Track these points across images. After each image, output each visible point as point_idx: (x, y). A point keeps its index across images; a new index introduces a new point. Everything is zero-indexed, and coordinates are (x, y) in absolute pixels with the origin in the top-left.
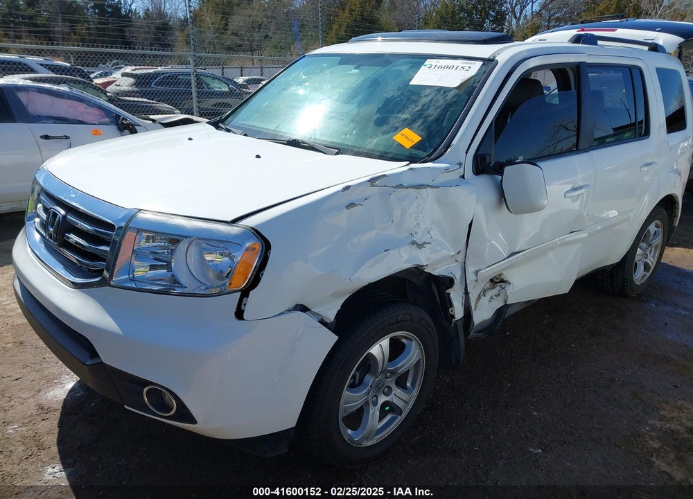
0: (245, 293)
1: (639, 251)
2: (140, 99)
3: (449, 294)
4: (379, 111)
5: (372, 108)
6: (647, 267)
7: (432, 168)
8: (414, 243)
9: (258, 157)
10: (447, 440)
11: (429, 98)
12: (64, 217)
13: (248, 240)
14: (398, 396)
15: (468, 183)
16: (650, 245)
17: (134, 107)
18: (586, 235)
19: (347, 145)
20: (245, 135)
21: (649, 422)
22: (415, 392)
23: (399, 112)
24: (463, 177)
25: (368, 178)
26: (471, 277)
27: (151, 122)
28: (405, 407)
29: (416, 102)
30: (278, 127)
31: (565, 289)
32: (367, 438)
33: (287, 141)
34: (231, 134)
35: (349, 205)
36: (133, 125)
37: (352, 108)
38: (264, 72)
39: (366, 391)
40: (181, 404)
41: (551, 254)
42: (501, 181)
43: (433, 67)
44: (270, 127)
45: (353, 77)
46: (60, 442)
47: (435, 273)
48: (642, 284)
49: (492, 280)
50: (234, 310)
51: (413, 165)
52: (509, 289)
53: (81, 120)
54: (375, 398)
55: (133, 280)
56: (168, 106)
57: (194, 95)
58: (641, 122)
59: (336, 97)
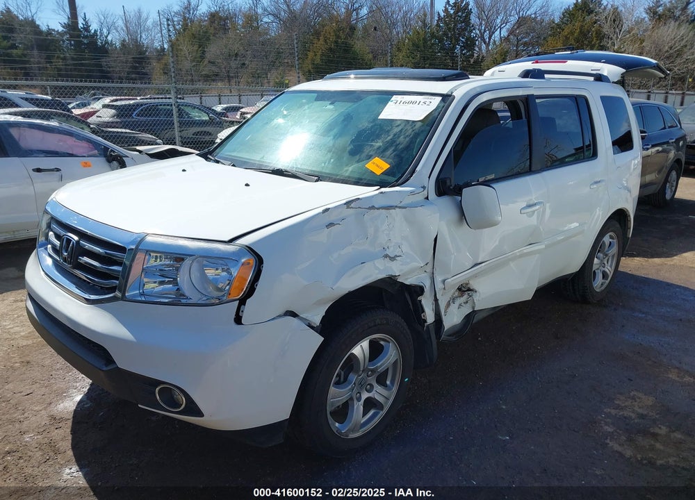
0: (242, 302)
1: (596, 260)
2: (124, 130)
3: (420, 301)
4: (352, 141)
5: (346, 141)
6: (605, 275)
7: (400, 191)
8: (386, 256)
9: (247, 185)
10: (425, 432)
11: (400, 128)
12: (78, 242)
13: (244, 257)
14: (378, 393)
15: (432, 203)
16: (606, 255)
17: (118, 138)
18: (543, 246)
19: (325, 173)
20: (233, 165)
21: (605, 410)
22: (395, 389)
23: (373, 141)
24: (427, 198)
25: (344, 202)
26: (439, 286)
27: (138, 153)
28: (386, 403)
29: (388, 131)
30: (263, 157)
31: (528, 296)
32: (353, 430)
33: (272, 171)
34: (220, 165)
35: (328, 225)
36: (121, 157)
37: (329, 140)
38: (242, 100)
39: (350, 387)
40: (190, 401)
41: (512, 264)
42: (461, 201)
43: (398, 102)
44: (256, 157)
45: (328, 112)
46: (74, 447)
47: (407, 282)
48: (602, 291)
49: (459, 289)
50: (234, 316)
51: (383, 190)
52: (476, 297)
53: (71, 152)
54: (358, 394)
55: (142, 294)
56: (150, 136)
57: (176, 125)
58: (589, 145)
59: (313, 131)
